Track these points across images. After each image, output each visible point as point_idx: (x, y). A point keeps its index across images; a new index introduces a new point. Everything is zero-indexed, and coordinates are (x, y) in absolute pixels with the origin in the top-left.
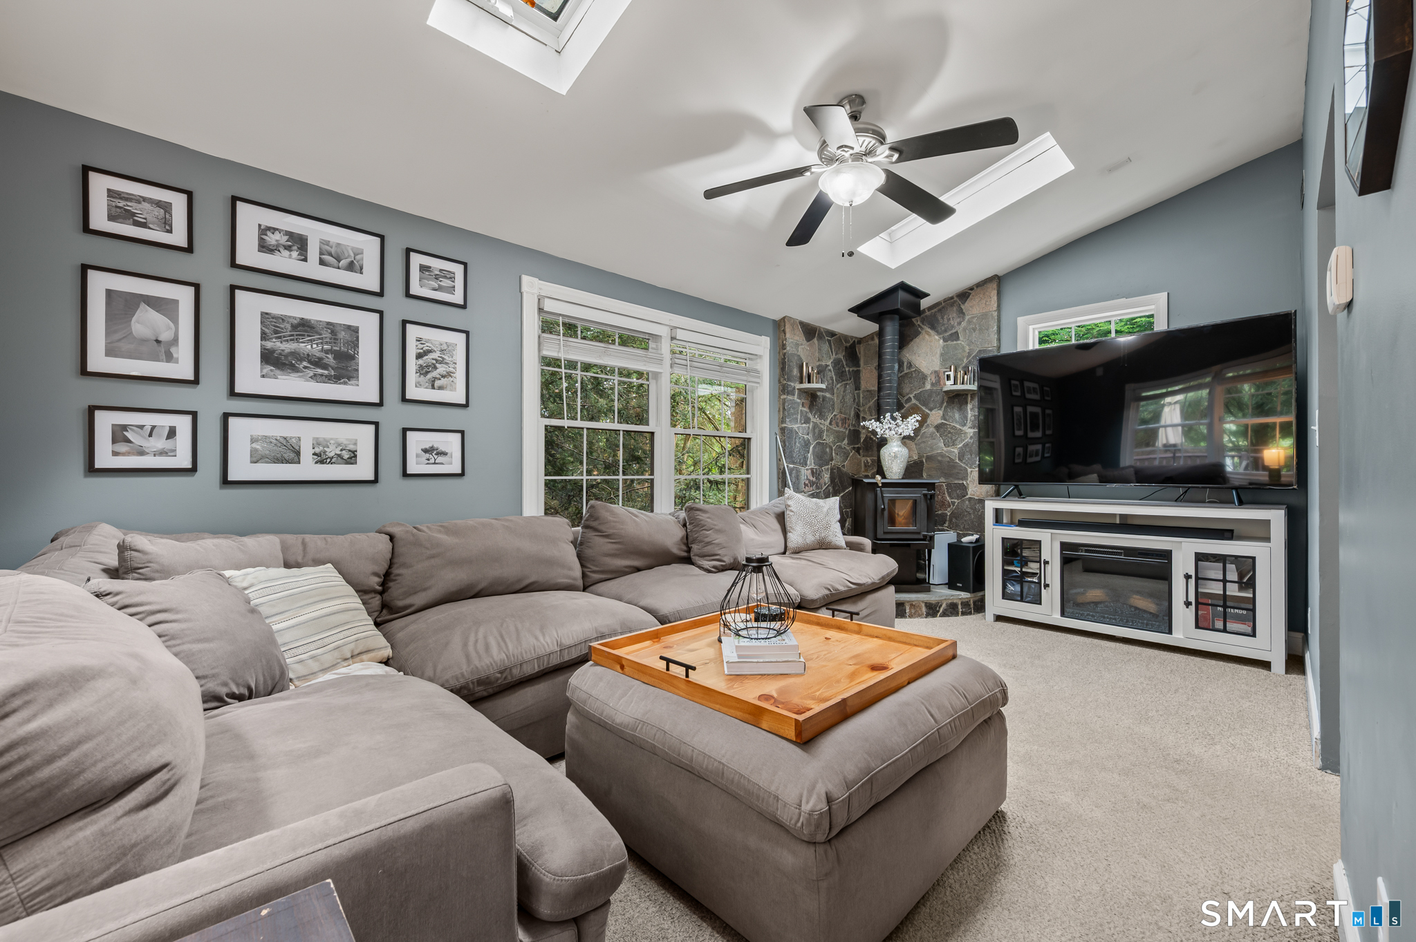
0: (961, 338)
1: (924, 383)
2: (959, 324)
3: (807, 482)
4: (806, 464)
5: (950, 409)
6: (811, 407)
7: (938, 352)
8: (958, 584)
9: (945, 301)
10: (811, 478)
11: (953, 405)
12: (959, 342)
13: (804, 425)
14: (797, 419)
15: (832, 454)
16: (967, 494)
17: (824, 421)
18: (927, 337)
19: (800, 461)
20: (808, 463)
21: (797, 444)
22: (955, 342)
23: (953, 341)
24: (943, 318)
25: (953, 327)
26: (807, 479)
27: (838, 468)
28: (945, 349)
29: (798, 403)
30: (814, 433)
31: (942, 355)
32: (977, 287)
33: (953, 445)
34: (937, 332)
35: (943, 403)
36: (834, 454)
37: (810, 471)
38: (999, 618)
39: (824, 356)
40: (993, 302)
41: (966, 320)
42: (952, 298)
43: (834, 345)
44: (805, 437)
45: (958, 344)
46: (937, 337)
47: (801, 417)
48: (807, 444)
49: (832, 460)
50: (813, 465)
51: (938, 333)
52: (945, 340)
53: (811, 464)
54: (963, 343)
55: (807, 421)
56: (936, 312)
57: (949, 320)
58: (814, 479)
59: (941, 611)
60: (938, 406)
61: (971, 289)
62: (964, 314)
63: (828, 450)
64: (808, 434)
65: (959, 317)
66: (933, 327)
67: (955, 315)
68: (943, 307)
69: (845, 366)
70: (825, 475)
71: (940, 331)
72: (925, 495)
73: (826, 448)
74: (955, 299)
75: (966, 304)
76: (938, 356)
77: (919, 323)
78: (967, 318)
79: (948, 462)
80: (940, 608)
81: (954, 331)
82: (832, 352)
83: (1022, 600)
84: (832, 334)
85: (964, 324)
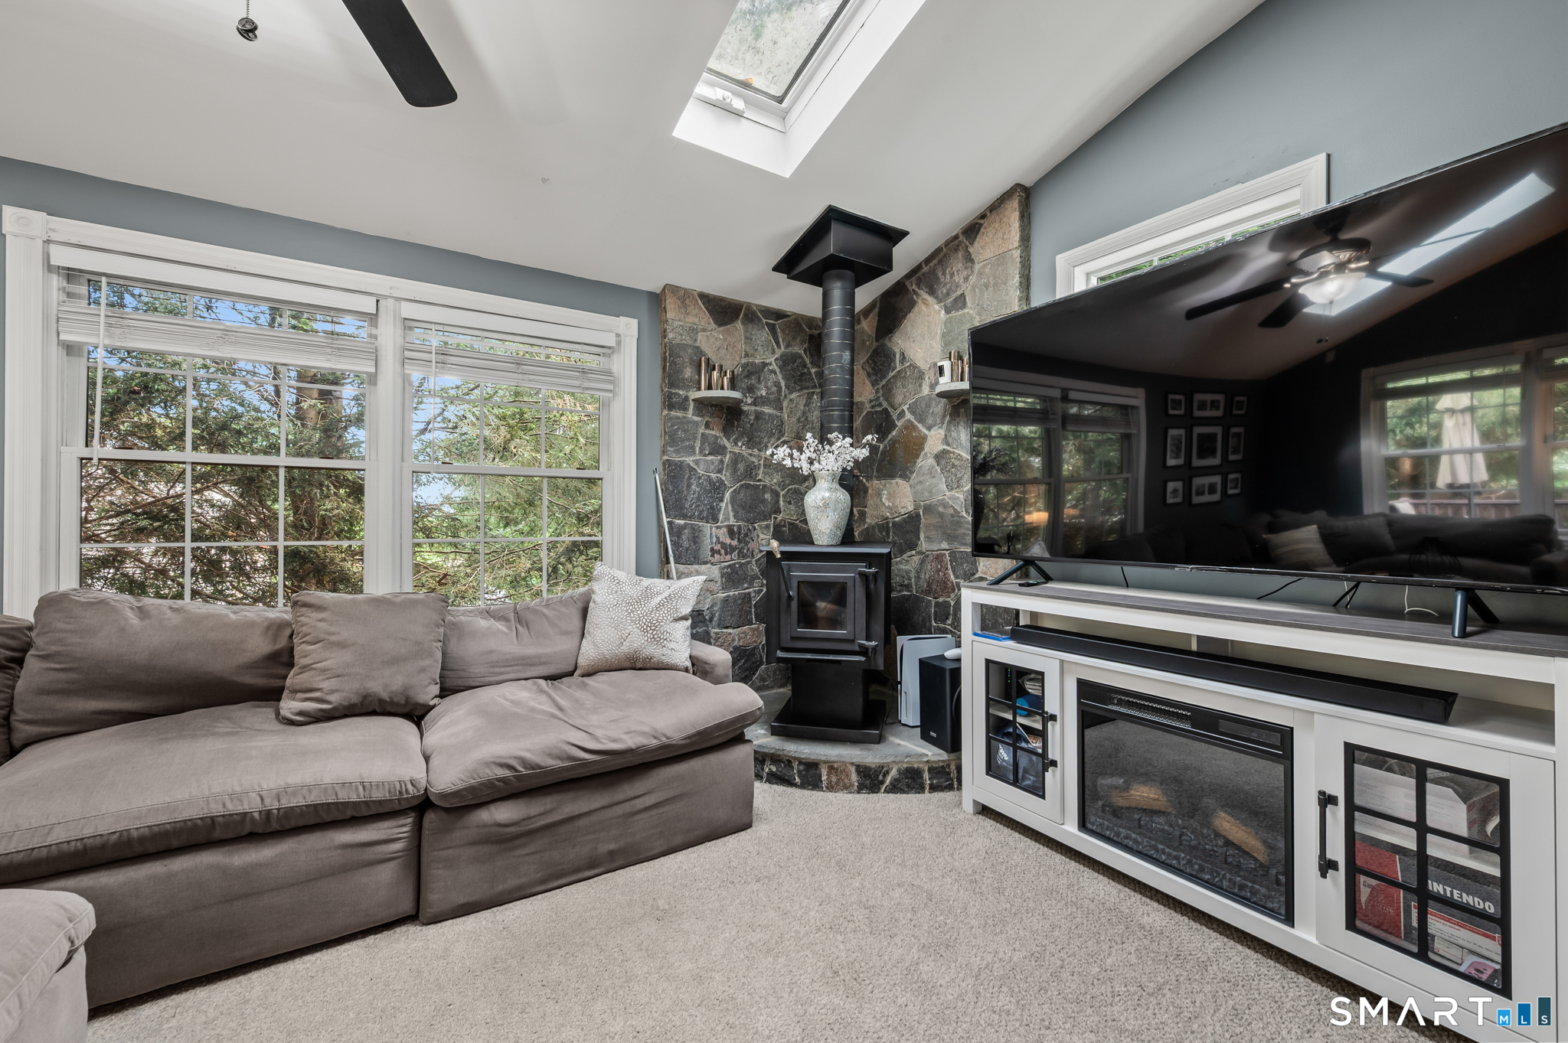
0: (969, 304)
1: (920, 386)
2: (966, 279)
3: (718, 547)
4: (715, 520)
5: (954, 426)
6: (727, 430)
7: (939, 332)
8: (932, 734)
9: (947, 244)
10: (728, 541)
11: (958, 419)
12: (966, 311)
13: (710, 458)
14: (693, 448)
15: (778, 502)
16: (977, 571)
17: (759, 450)
18: (924, 308)
19: (701, 512)
20: (721, 517)
21: (693, 487)
22: (961, 312)
23: (957, 310)
24: (944, 274)
25: (958, 286)
26: (718, 541)
27: (790, 524)
28: (948, 325)
29: (696, 423)
30: (735, 471)
31: (944, 335)
32: (991, 212)
33: (958, 487)
34: (936, 298)
35: (944, 416)
36: (781, 503)
37: (725, 530)
38: (985, 811)
39: (760, 348)
40: (1013, 233)
41: (976, 271)
42: (956, 237)
43: (783, 331)
44: (713, 476)
45: (964, 314)
46: (937, 307)
47: (702, 444)
48: (717, 488)
49: (778, 511)
50: (732, 519)
51: (939, 301)
52: (947, 311)
53: (727, 519)
54: (971, 312)
55: (718, 450)
56: (935, 265)
57: (952, 275)
58: (735, 543)
59: (888, 781)
60: (938, 421)
61: (983, 216)
62: (972, 261)
63: (767, 496)
64: (720, 471)
65: (966, 268)
66: (932, 292)
67: (960, 265)
68: (945, 256)
69: (809, 365)
70: (762, 536)
71: (940, 295)
72: (862, 575)
73: (764, 493)
74: (961, 237)
75: (976, 244)
76: (938, 337)
77: (914, 287)
78: (977, 267)
79: (952, 515)
80: (884, 776)
81: (959, 293)
82: (778, 343)
83: (1015, 782)
84: (779, 315)
85: (973, 279)
